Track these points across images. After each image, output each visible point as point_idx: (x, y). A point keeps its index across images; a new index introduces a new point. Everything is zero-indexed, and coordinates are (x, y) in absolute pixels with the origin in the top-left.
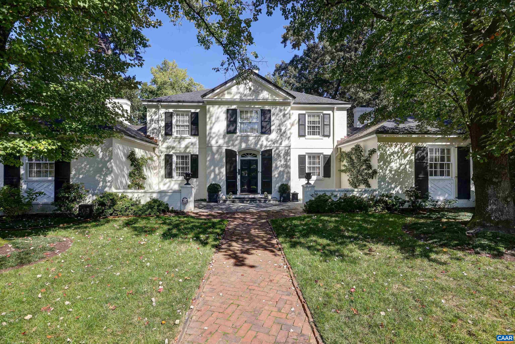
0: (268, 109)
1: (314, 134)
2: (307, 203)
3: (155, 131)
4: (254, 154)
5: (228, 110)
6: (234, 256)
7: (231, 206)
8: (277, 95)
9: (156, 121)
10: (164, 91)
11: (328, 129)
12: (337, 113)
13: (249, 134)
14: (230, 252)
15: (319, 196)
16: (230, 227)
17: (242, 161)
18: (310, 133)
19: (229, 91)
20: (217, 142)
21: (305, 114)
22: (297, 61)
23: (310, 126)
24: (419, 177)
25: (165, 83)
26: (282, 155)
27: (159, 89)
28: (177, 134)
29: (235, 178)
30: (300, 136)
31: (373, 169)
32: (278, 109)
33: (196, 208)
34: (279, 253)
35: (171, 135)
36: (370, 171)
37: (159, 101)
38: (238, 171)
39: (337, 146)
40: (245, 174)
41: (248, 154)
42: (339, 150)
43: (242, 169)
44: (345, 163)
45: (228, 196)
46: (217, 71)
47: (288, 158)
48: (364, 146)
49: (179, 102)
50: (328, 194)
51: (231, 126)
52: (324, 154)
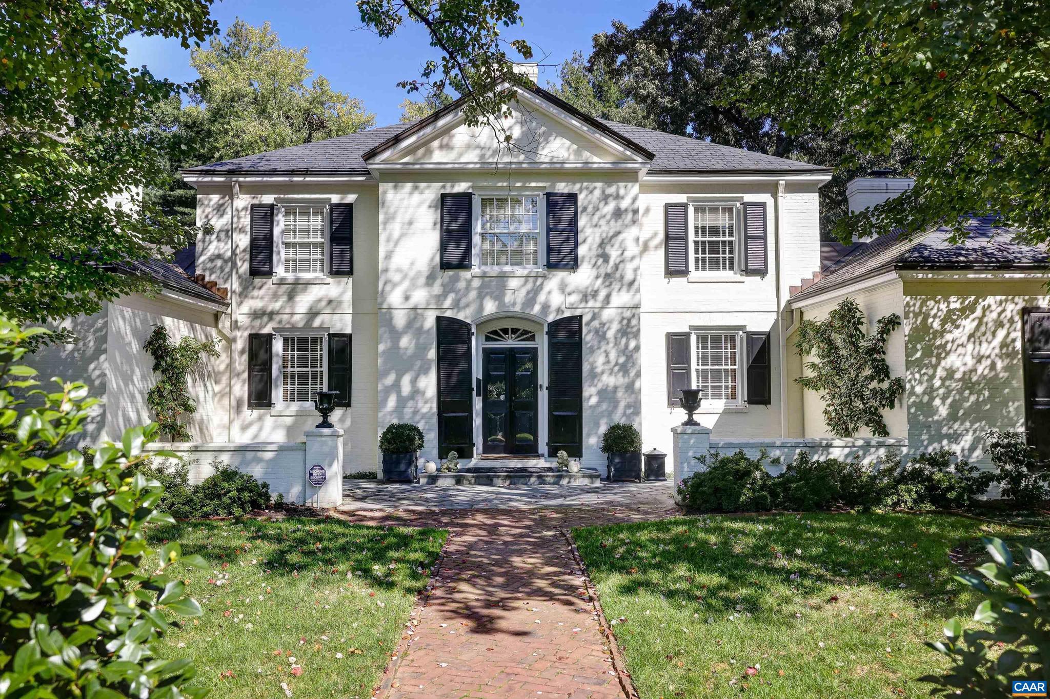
0: (566, 191)
1: (715, 265)
2: (685, 482)
3: (219, 263)
4: (526, 332)
5: (443, 196)
6: (468, 613)
7: (454, 493)
8: (596, 148)
9: (222, 235)
10: (233, 124)
11: (760, 250)
12: (787, 200)
13: (507, 268)
14: (454, 606)
15: (722, 461)
16: (452, 548)
17: (487, 353)
18: (701, 264)
19: (446, 140)
20: (407, 298)
21: (685, 206)
22: (666, 23)
23: (703, 243)
24: (1038, 403)
25: (237, 96)
26: (610, 334)
27: (217, 114)
28: (287, 271)
29: (468, 407)
30: (671, 273)
31: (893, 377)
32: (597, 193)
33: (348, 500)
34: (589, 606)
35: (270, 273)
36: (886, 385)
37: (231, 172)
38: (474, 385)
39: (789, 303)
40: (499, 395)
41: (505, 331)
42: (796, 315)
43: (488, 378)
44: (814, 357)
45: (446, 463)
46: (412, 89)
47: (632, 344)
48: (869, 307)
49: (292, 173)
50: (753, 455)
51: (451, 246)
52: (748, 329)
